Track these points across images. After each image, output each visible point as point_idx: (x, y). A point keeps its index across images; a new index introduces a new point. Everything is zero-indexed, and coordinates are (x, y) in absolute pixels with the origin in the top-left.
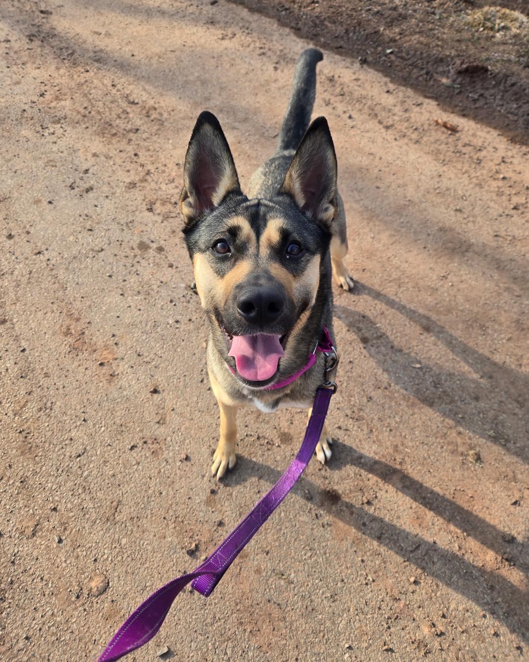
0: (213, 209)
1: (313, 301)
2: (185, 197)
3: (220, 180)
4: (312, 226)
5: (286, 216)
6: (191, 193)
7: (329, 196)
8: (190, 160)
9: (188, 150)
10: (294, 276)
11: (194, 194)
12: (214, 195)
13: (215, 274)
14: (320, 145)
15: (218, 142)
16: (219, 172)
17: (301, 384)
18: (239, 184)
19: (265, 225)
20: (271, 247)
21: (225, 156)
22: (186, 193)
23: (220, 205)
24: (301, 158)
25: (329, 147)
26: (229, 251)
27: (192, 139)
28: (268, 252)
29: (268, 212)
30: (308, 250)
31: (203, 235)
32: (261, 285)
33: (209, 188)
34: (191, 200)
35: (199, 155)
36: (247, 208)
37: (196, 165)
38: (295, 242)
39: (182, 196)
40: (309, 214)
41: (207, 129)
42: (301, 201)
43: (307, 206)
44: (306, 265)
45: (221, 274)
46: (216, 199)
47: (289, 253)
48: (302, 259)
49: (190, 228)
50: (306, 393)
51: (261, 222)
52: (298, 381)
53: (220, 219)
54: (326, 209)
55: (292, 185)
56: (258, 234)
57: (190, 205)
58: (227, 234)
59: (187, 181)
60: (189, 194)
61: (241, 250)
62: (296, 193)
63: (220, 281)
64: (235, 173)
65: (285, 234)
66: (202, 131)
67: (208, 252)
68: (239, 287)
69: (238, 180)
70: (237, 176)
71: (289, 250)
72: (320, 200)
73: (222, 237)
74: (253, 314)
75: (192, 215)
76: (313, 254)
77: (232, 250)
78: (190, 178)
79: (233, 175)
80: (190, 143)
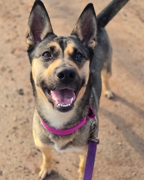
0: (40, 41)
1: (86, 83)
2: (28, 36)
3: (44, 28)
4: (86, 49)
5: (75, 42)
6: (31, 34)
7: (93, 37)
8: (30, 20)
9: (30, 16)
10: (79, 68)
11: (32, 35)
12: (41, 35)
13: (44, 67)
14: (90, 14)
15: (43, 12)
16: (43, 25)
17: (79, 135)
18: (53, 30)
19: (66, 46)
20: (69, 55)
21: (46, 18)
22: (28, 35)
23: (45, 39)
24: (82, 20)
25: (94, 16)
26: (51, 56)
27: (32, 11)
28: (68, 56)
29: (67, 41)
30: (84, 57)
31: (37, 51)
32: (66, 67)
33: (38, 33)
34: (31, 37)
35: (34, 18)
36: (58, 39)
37: (33, 22)
38: (80, 53)
39: (27, 36)
40: (84, 44)
41: (39, 7)
42: (81, 38)
43: (83, 41)
44: (84, 63)
45: (46, 66)
46: (42, 37)
47: (77, 58)
48: (82, 60)
49: (31, 49)
50: (81, 142)
51: (64, 45)
52: (77, 133)
53: (46, 44)
54: (92, 43)
55: (77, 31)
56: (63, 50)
57: (30, 39)
58: (49, 49)
59: (29, 29)
60: (30, 35)
61: (56, 56)
62: (79, 35)
63: (46, 69)
64: (50, 25)
65: (75, 50)
66: (36, 8)
67: (40, 57)
68: (57, 68)
69: (52, 29)
70: (51, 27)
71: (77, 56)
72: (89, 39)
73: (47, 51)
74: (63, 79)
75: (31, 44)
76: (87, 60)
77: (52, 56)
78: (30, 28)
79: (50, 27)
80: (31, 13)
